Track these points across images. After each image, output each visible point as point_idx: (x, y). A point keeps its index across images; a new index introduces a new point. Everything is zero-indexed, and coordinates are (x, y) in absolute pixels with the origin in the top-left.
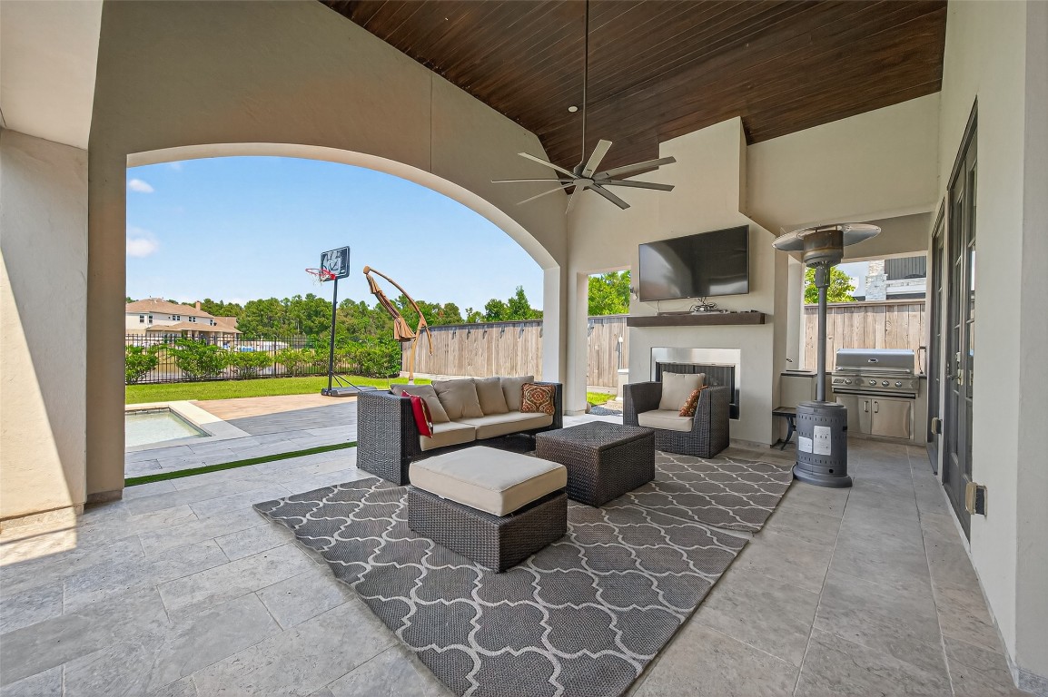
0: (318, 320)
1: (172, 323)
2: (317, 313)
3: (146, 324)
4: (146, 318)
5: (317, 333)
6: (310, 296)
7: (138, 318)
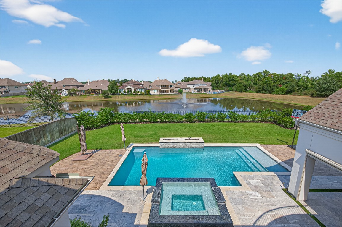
0: (233, 82)
1: (199, 86)
2: (232, 80)
3: (194, 87)
4: (194, 86)
5: (232, 86)
6: (230, 74)
7: (193, 85)
